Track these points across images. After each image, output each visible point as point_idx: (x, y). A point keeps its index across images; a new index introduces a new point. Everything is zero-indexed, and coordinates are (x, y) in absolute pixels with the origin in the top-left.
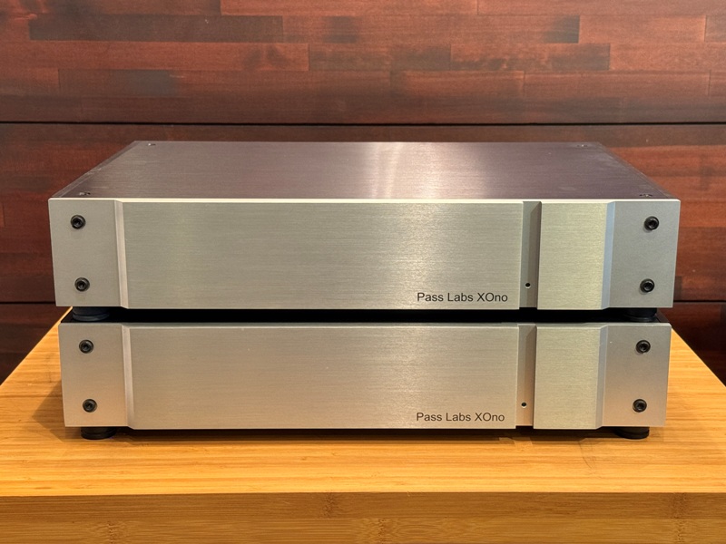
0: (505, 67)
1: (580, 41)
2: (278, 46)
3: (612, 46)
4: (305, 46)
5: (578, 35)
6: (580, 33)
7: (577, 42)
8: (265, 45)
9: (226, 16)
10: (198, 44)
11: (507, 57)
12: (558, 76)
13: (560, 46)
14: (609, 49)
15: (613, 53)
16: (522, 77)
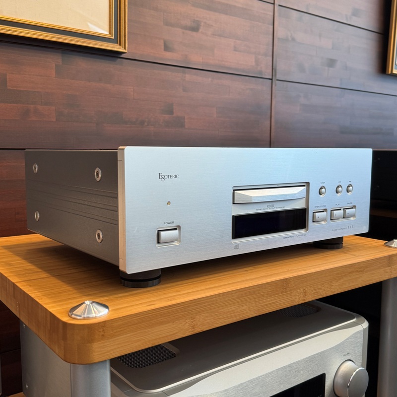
0: (146, 124)
1: (175, 115)
3: (186, 117)
5: (173, 112)
6: (174, 111)
7: (173, 114)
11: (147, 120)
12: (167, 129)
13: (167, 116)
14: (184, 118)
15: (186, 120)
16: (153, 129)
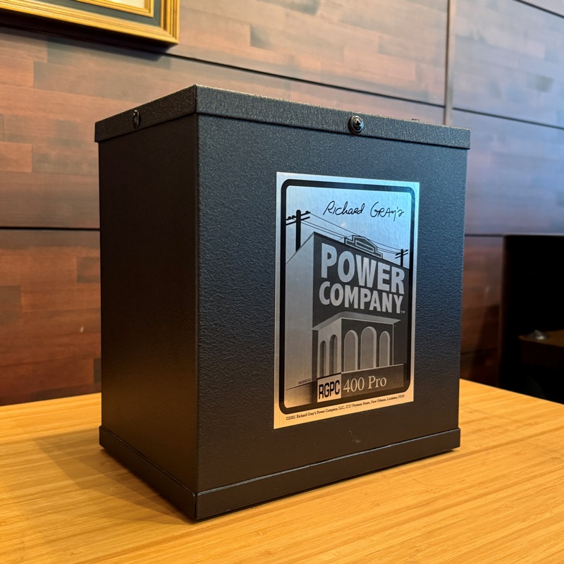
4: (29, 146)
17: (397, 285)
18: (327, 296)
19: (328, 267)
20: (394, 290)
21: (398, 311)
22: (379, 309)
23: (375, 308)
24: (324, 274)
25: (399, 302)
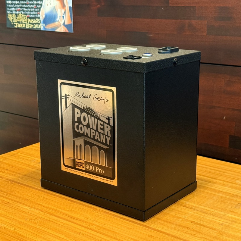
2: (193, 22)
4: (205, 22)
8: (187, 21)
9: (171, 6)
10: (159, 20)
17: (107, 132)
18: (78, 128)
19: (77, 117)
20: (106, 134)
21: (108, 144)
22: (99, 140)
23: (97, 139)
24: (76, 120)
25: (108, 140)
